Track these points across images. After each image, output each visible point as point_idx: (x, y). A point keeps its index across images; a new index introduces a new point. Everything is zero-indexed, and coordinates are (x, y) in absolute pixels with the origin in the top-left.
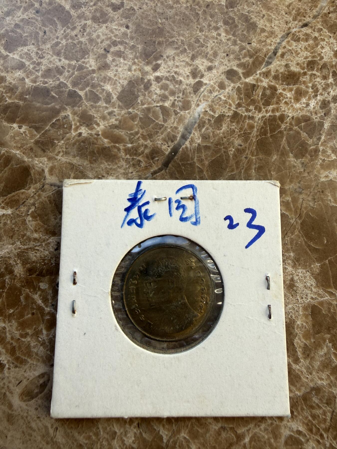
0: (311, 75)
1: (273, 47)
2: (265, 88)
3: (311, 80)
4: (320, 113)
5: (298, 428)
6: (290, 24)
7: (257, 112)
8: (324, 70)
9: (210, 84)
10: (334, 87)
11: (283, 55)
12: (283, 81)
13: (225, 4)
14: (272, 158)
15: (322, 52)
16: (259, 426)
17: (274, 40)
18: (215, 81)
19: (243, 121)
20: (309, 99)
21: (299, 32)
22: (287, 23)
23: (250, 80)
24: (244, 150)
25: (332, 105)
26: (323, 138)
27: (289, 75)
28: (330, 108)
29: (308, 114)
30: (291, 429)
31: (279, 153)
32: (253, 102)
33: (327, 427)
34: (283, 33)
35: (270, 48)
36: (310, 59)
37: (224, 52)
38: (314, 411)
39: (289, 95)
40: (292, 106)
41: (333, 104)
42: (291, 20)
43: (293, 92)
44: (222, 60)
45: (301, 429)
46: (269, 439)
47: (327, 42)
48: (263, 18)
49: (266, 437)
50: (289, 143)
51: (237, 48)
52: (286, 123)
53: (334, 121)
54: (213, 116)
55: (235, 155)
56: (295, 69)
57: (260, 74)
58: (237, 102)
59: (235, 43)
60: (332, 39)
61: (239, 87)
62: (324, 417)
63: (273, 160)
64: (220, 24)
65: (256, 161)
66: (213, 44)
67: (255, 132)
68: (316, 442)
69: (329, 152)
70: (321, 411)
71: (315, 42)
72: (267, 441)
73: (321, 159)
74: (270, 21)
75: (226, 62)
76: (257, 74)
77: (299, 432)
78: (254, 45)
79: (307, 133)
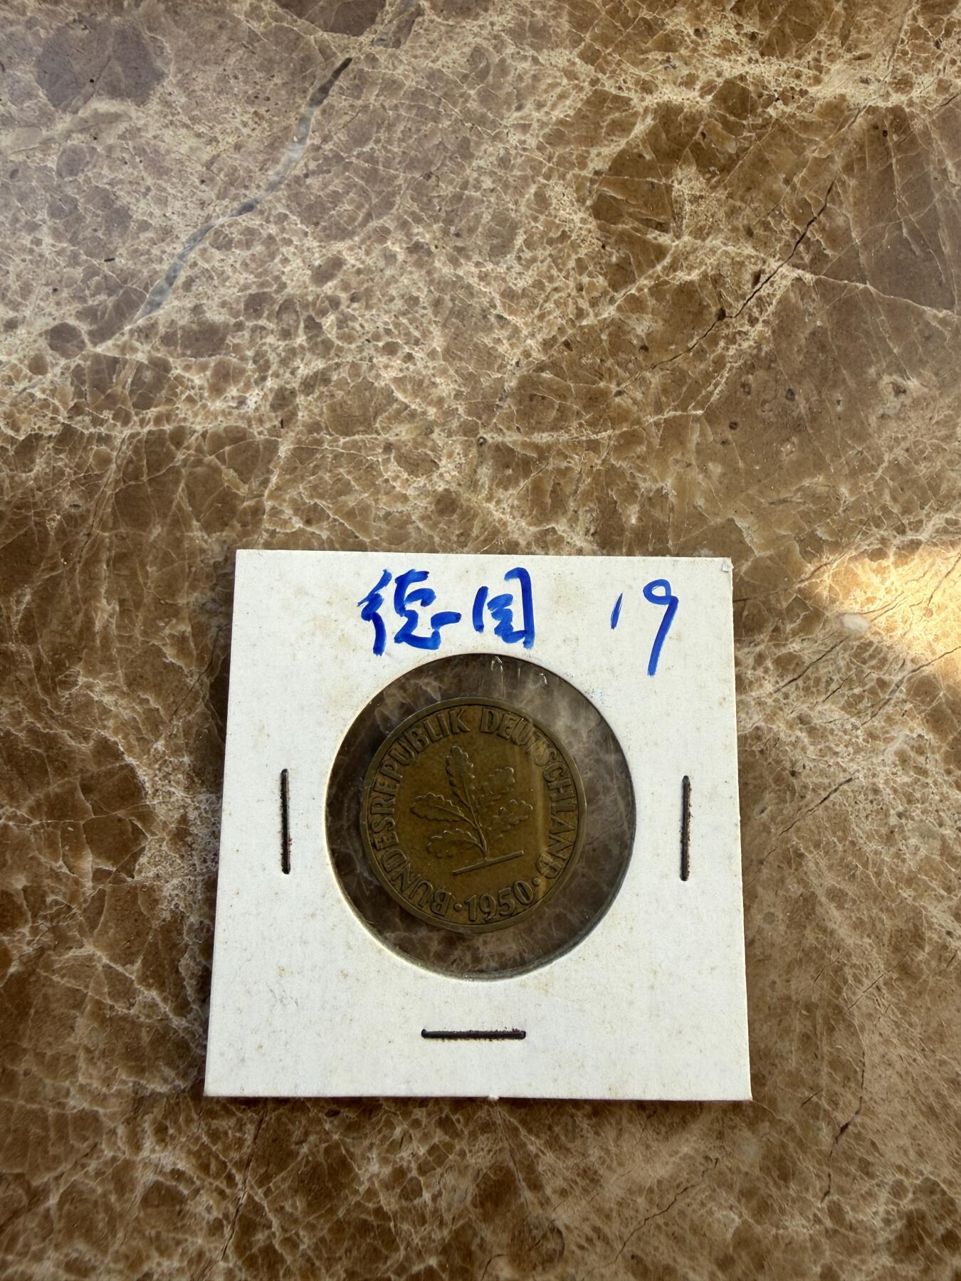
0: (254, 330)
1: (165, 267)
2: (140, 367)
3: (252, 341)
4: (270, 420)
5: (174, 1164)
6: (211, 208)
7: (119, 424)
8: (285, 317)
9: (8, 363)
10: (308, 355)
11: (188, 284)
12: (185, 347)
13: (54, 167)
14: (150, 532)
15: (283, 273)
16: (83, 1166)
17: (168, 249)
18: (21, 355)
19: (85, 448)
20: (248, 386)
21: (230, 226)
22: (203, 204)
23: (106, 348)
24: (84, 518)
25: (300, 400)
26: (274, 479)
27: (200, 332)
28: (296, 408)
29: (242, 424)
30: (158, 1169)
31: (168, 520)
32: (111, 401)
33: (245, 1157)
34: (192, 231)
35: (158, 267)
36: (253, 290)
37: (47, 284)
38: (215, 1123)
39: (198, 380)
40: (204, 406)
41: (302, 397)
42: (214, 197)
43: (208, 373)
44: (42, 304)
45: (181, 1166)
46: (105, 1195)
47: (296, 247)
48: (145, 195)
49: (100, 1190)
50: (191, 496)
51: (78, 273)
52: (188, 448)
53: (304, 438)
54: (12, 438)
55: (61, 531)
56: (215, 315)
57: (132, 332)
58: (72, 404)
59: (74, 261)
60: (310, 238)
61: (78, 365)
62: (238, 1135)
63: (152, 538)
64: (42, 215)
65: (111, 542)
66: (22, 266)
67: (112, 472)
68: (215, 1194)
69: (288, 512)
70: (232, 1122)
71: (268, 248)
72: (100, 1201)
73: (267, 531)
74: (162, 202)
75: (50, 307)
76: (123, 334)
77: (178, 1175)
78: (120, 262)
79: (236, 471)
